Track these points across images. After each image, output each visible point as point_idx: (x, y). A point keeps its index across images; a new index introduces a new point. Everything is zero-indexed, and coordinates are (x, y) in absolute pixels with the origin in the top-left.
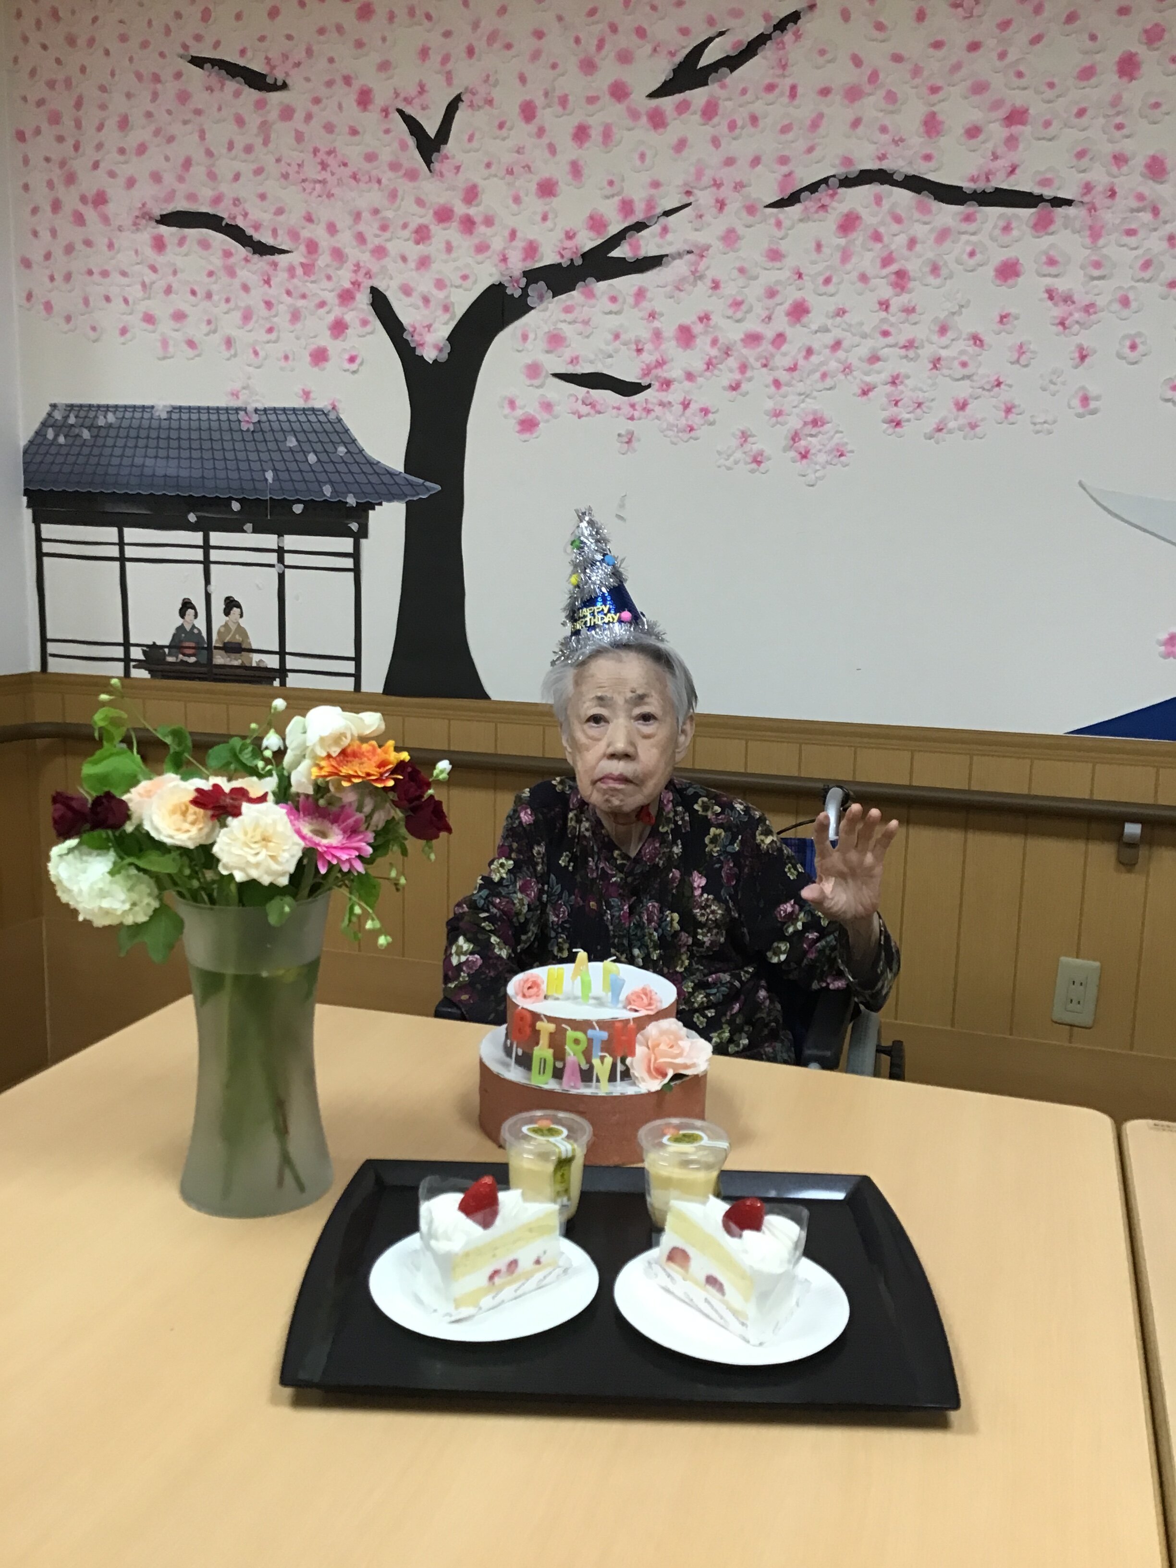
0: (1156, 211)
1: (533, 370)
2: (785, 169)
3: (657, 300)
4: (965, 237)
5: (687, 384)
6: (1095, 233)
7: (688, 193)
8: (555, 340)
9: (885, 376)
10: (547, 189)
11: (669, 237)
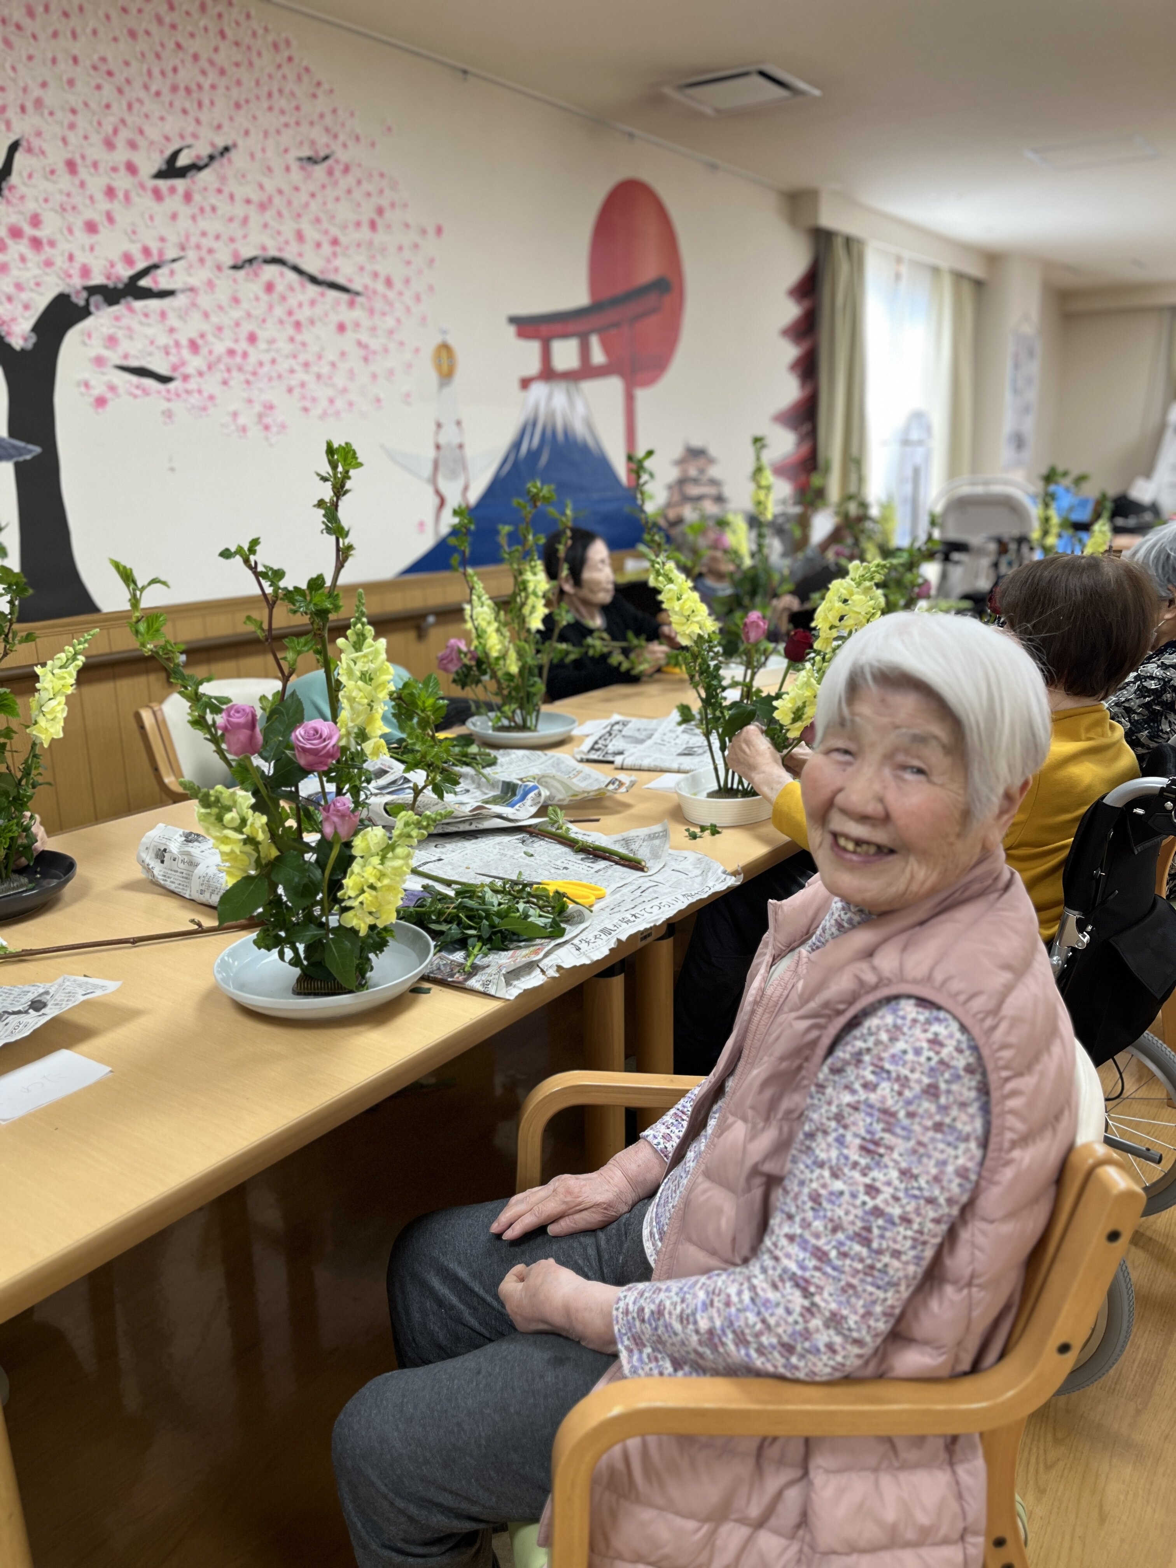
0: (390, 305)
1: (99, 361)
2: (233, 247)
3: (173, 320)
4: (322, 305)
5: (198, 379)
6: (371, 312)
7: (182, 249)
8: (112, 341)
9: (298, 382)
10: (91, 227)
11: (175, 277)
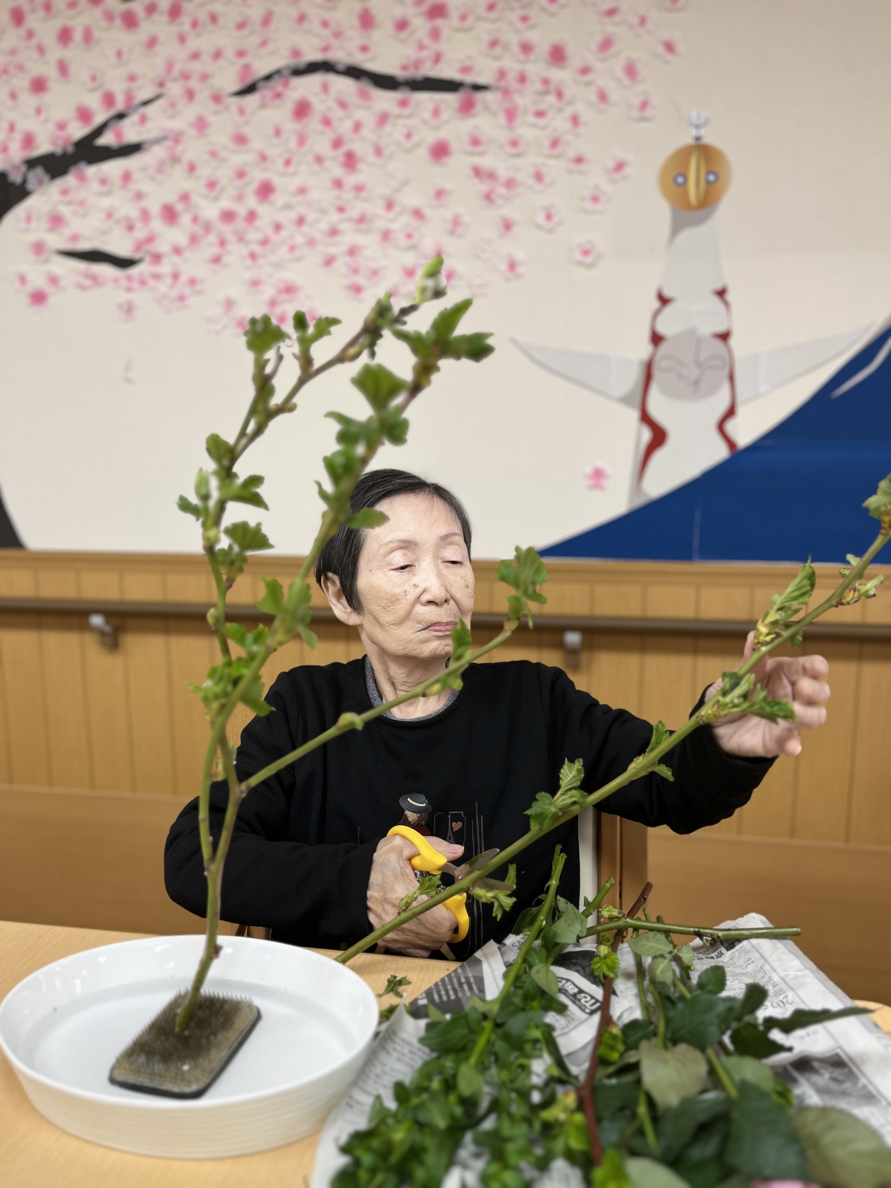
0: (560, 95)
1: (39, 248)
2: (242, 62)
3: (142, 184)
4: (401, 122)
5: (176, 259)
6: (511, 115)
7: (161, 85)
8: (56, 220)
9: (344, 248)
10: (39, 85)
11: (149, 125)
